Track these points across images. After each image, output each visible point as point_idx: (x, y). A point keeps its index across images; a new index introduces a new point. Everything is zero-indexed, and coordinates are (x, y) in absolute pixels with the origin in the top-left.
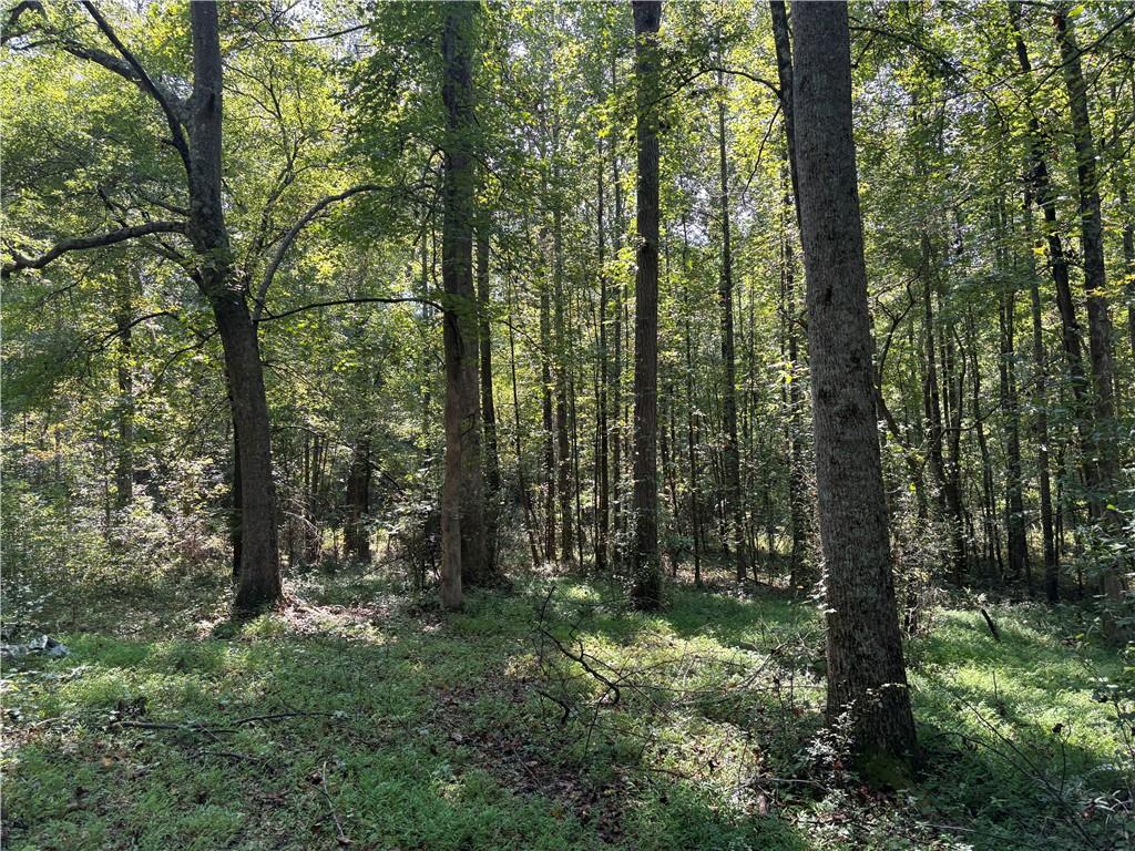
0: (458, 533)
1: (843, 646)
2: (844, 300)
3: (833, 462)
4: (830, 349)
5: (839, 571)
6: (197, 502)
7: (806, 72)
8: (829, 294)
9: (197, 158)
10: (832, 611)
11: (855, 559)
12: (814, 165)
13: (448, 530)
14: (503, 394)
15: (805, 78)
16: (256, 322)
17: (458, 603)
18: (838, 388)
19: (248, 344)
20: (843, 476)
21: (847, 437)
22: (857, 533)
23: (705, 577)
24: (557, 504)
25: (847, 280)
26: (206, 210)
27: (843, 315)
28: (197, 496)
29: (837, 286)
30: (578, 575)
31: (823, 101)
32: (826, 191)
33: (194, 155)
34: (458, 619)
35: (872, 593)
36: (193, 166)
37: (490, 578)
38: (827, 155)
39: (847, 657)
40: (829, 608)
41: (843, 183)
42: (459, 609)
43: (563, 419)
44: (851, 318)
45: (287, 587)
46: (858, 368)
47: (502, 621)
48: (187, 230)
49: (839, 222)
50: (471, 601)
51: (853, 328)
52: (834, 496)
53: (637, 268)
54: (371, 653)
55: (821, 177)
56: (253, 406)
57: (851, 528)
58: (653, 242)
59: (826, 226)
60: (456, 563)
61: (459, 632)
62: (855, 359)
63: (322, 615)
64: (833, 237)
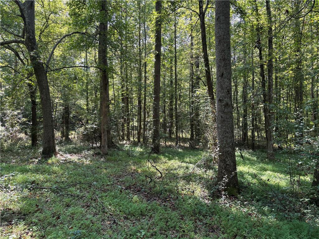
0: (106, 133)
1: (223, 162)
2: (226, 76)
3: (222, 117)
4: (222, 89)
5: (222, 144)
6: (16, 123)
7: (219, 15)
8: (223, 74)
9: (28, 21)
10: (220, 154)
11: (226, 141)
12: (220, 40)
13: (103, 133)
15: (219, 17)
16: (46, 72)
17: (106, 153)
18: (224, 98)
19: (44, 78)
20: (224, 121)
21: (226, 111)
22: (227, 135)
25: (227, 71)
26: (31, 37)
27: (226, 80)
28: (16, 122)
29: (225, 73)
31: (223, 24)
32: (223, 48)
33: (27, 20)
34: (108, 157)
35: (230, 149)
36: (27, 23)
38: (224, 38)
39: (224, 165)
40: (219, 153)
41: (227, 46)
42: (107, 154)
44: (228, 81)
46: (229, 94)
47: (120, 157)
48: (24, 43)
49: (226, 56)
51: (228, 84)
52: (222, 126)
53: (155, 60)
55: (222, 44)
56: (46, 97)
57: (226, 134)
58: (159, 53)
59: (223, 57)
60: (106, 142)
62: (228, 91)
64: (224, 60)
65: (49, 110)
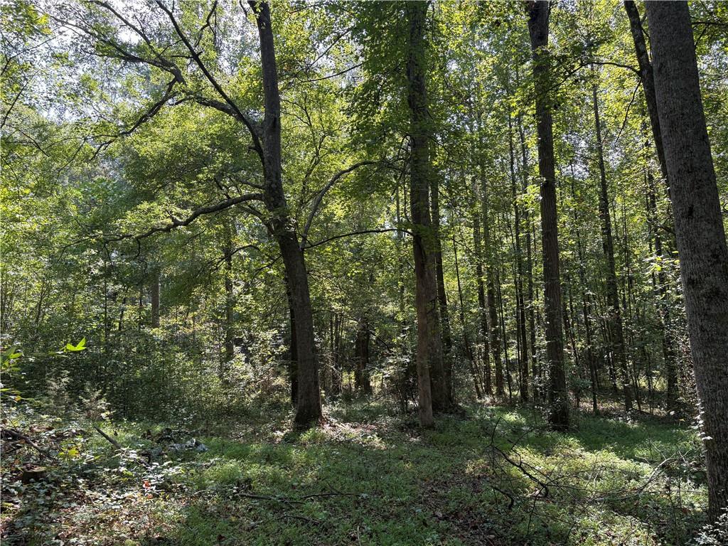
0: (428, 377)
1: (719, 464)
2: (704, 214)
4: (695, 250)
5: (712, 409)
6: (269, 356)
7: (662, 60)
8: (691, 211)
9: (268, 155)
10: (709, 438)
12: (673, 122)
13: (422, 375)
14: (451, 284)
15: (662, 64)
16: (303, 249)
17: (430, 423)
18: (703, 276)
19: (299, 262)
20: (711, 340)
21: (713, 312)
23: (601, 407)
24: (491, 356)
25: (704, 200)
26: (273, 186)
27: (703, 225)
28: (269, 353)
29: (697, 205)
30: (509, 405)
31: (677, 78)
32: (684, 139)
33: (266, 154)
34: (433, 434)
36: (266, 160)
37: (450, 407)
38: (683, 114)
39: (723, 472)
40: (706, 435)
41: (696, 133)
42: (431, 427)
43: (492, 299)
44: (709, 226)
45: (325, 410)
46: (718, 262)
47: (460, 436)
48: (263, 198)
49: (696, 160)
50: (439, 423)
51: (712, 234)
52: (705, 355)
53: (541, 198)
54: (378, 455)
55: (678, 130)
56: (302, 299)
57: (720, 378)
58: (551, 180)
59: (685, 163)
60: (428, 397)
61: (432, 443)
62: (714, 256)
63: (346, 428)
64: (691, 171)
65: (308, 327)
